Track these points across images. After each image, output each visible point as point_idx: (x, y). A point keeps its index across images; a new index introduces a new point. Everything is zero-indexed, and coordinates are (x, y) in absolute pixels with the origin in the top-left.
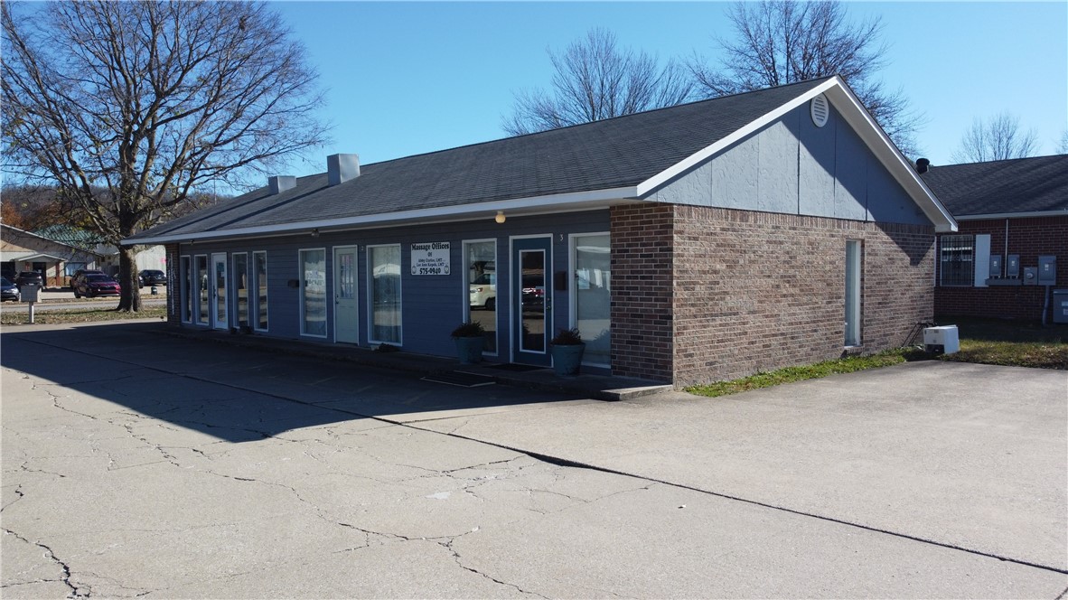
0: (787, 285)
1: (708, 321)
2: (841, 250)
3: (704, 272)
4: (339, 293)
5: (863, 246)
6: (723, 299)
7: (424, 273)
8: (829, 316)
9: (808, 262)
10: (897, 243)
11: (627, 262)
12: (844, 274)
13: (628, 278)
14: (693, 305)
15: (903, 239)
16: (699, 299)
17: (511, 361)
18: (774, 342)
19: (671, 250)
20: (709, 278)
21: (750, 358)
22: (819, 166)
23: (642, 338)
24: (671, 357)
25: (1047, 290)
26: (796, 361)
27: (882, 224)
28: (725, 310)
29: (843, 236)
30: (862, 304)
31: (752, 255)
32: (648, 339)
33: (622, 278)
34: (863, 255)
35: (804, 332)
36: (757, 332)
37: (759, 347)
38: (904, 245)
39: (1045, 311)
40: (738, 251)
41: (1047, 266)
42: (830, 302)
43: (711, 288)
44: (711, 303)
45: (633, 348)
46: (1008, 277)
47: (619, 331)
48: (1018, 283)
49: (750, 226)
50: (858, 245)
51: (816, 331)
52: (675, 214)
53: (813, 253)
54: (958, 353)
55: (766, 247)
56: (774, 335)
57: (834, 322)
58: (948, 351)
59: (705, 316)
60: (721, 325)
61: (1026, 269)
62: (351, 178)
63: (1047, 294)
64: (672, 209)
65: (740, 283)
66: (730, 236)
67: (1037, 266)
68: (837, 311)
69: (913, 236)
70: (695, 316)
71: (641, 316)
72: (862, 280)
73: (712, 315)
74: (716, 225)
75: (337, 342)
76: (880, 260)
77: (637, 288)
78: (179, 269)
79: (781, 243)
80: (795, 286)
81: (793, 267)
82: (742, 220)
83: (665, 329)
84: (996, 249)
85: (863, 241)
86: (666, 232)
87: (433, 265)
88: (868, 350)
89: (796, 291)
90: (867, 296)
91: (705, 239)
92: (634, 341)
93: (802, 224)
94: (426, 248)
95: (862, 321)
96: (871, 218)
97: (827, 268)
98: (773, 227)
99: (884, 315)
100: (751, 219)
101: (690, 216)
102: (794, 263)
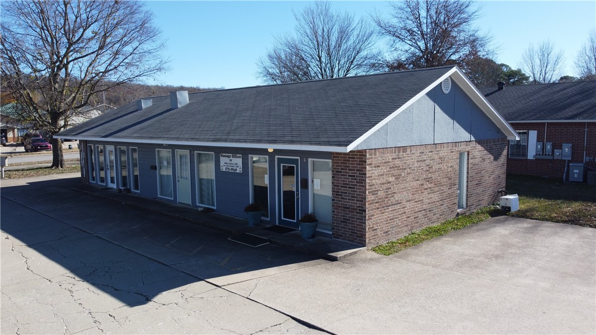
0: (427, 183)
1: (385, 210)
2: (457, 159)
3: (383, 184)
4: (180, 176)
5: (468, 154)
6: (393, 196)
7: (227, 170)
8: (450, 196)
9: (439, 169)
10: (487, 150)
11: (341, 178)
12: (458, 172)
13: (342, 187)
14: (377, 203)
15: (490, 147)
16: (380, 199)
17: (277, 224)
18: (420, 215)
19: (365, 174)
20: (385, 186)
21: (407, 226)
22: (446, 115)
23: (349, 220)
24: (365, 232)
25: (566, 162)
26: (432, 223)
27: (479, 141)
28: (394, 203)
29: (458, 151)
30: (467, 186)
31: (409, 170)
32: (352, 221)
33: (338, 186)
34: (468, 159)
35: (436, 207)
36: (411, 211)
37: (412, 219)
38: (490, 151)
39: (565, 174)
40: (401, 169)
41: (567, 149)
42: (450, 188)
43: (387, 192)
44: (386, 199)
45: (344, 225)
46: (546, 155)
47: (337, 215)
48: (551, 158)
49: (408, 154)
50: (466, 154)
51: (442, 205)
52: (367, 155)
53: (441, 163)
54: (518, 211)
55: (416, 165)
56: (420, 211)
57: (452, 198)
58: (513, 210)
59: (383, 207)
60: (392, 211)
61: (556, 150)
62: (183, 105)
63: (566, 165)
64: (366, 152)
65: (402, 186)
66: (397, 162)
67: (562, 149)
68: (454, 192)
69: (496, 145)
70: (378, 208)
71: (349, 208)
72: (468, 173)
73: (387, 206)
74: (389, 157)
75: (179, 203)
76: (476, 161)
77: (346, 193)
78: (87, 152)
79: (424, 161)
80: (431, 183)
81: (431, 173)
82: (403, 152)
83: (361, 216)
84: (540, 139)
85: (468, 152)
86: (362, 165)
87: (232, 166)
88: (470, 210)
89: (432, 185)
90: (470, 181)
91: (384, 166)
92: (345, 221)
93: (436, 148)
94: (229, 157)
95: (467, 195)
96: (473, 139)
97: (449, 170)
98: (420, 153)
99: (479, 190)
100: (408, 150)
101: (375, 154)
102: (431, 171)
